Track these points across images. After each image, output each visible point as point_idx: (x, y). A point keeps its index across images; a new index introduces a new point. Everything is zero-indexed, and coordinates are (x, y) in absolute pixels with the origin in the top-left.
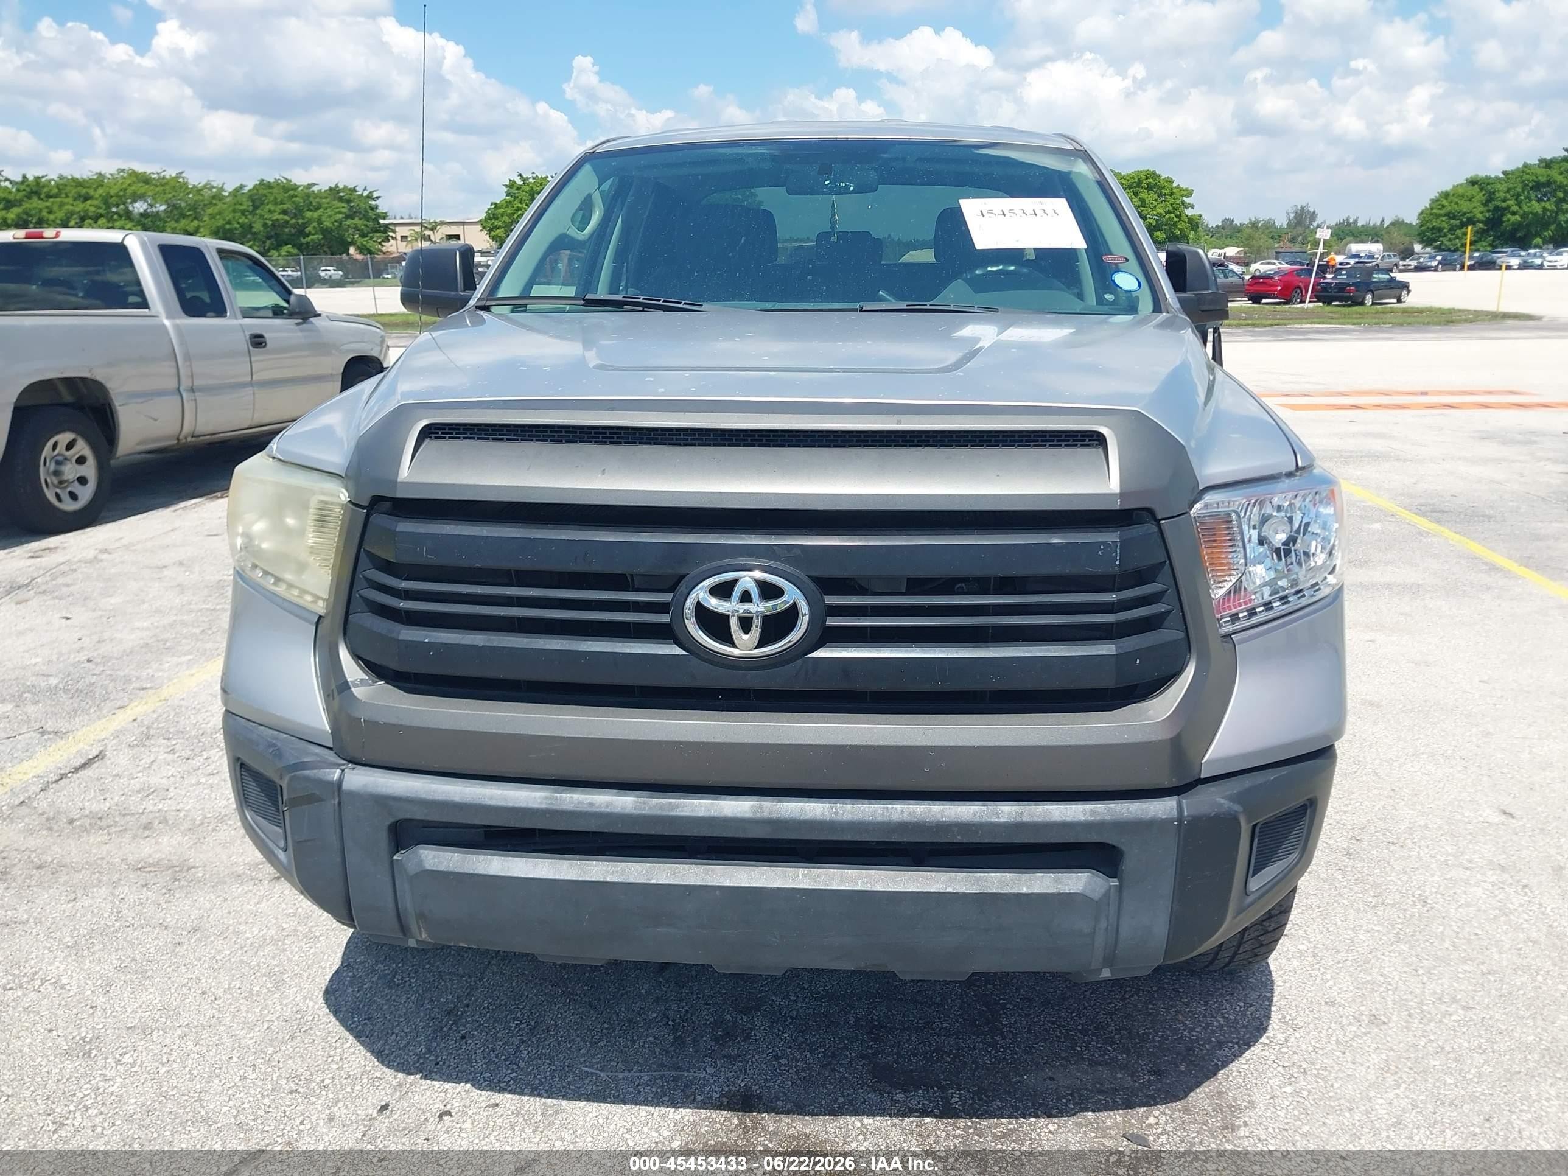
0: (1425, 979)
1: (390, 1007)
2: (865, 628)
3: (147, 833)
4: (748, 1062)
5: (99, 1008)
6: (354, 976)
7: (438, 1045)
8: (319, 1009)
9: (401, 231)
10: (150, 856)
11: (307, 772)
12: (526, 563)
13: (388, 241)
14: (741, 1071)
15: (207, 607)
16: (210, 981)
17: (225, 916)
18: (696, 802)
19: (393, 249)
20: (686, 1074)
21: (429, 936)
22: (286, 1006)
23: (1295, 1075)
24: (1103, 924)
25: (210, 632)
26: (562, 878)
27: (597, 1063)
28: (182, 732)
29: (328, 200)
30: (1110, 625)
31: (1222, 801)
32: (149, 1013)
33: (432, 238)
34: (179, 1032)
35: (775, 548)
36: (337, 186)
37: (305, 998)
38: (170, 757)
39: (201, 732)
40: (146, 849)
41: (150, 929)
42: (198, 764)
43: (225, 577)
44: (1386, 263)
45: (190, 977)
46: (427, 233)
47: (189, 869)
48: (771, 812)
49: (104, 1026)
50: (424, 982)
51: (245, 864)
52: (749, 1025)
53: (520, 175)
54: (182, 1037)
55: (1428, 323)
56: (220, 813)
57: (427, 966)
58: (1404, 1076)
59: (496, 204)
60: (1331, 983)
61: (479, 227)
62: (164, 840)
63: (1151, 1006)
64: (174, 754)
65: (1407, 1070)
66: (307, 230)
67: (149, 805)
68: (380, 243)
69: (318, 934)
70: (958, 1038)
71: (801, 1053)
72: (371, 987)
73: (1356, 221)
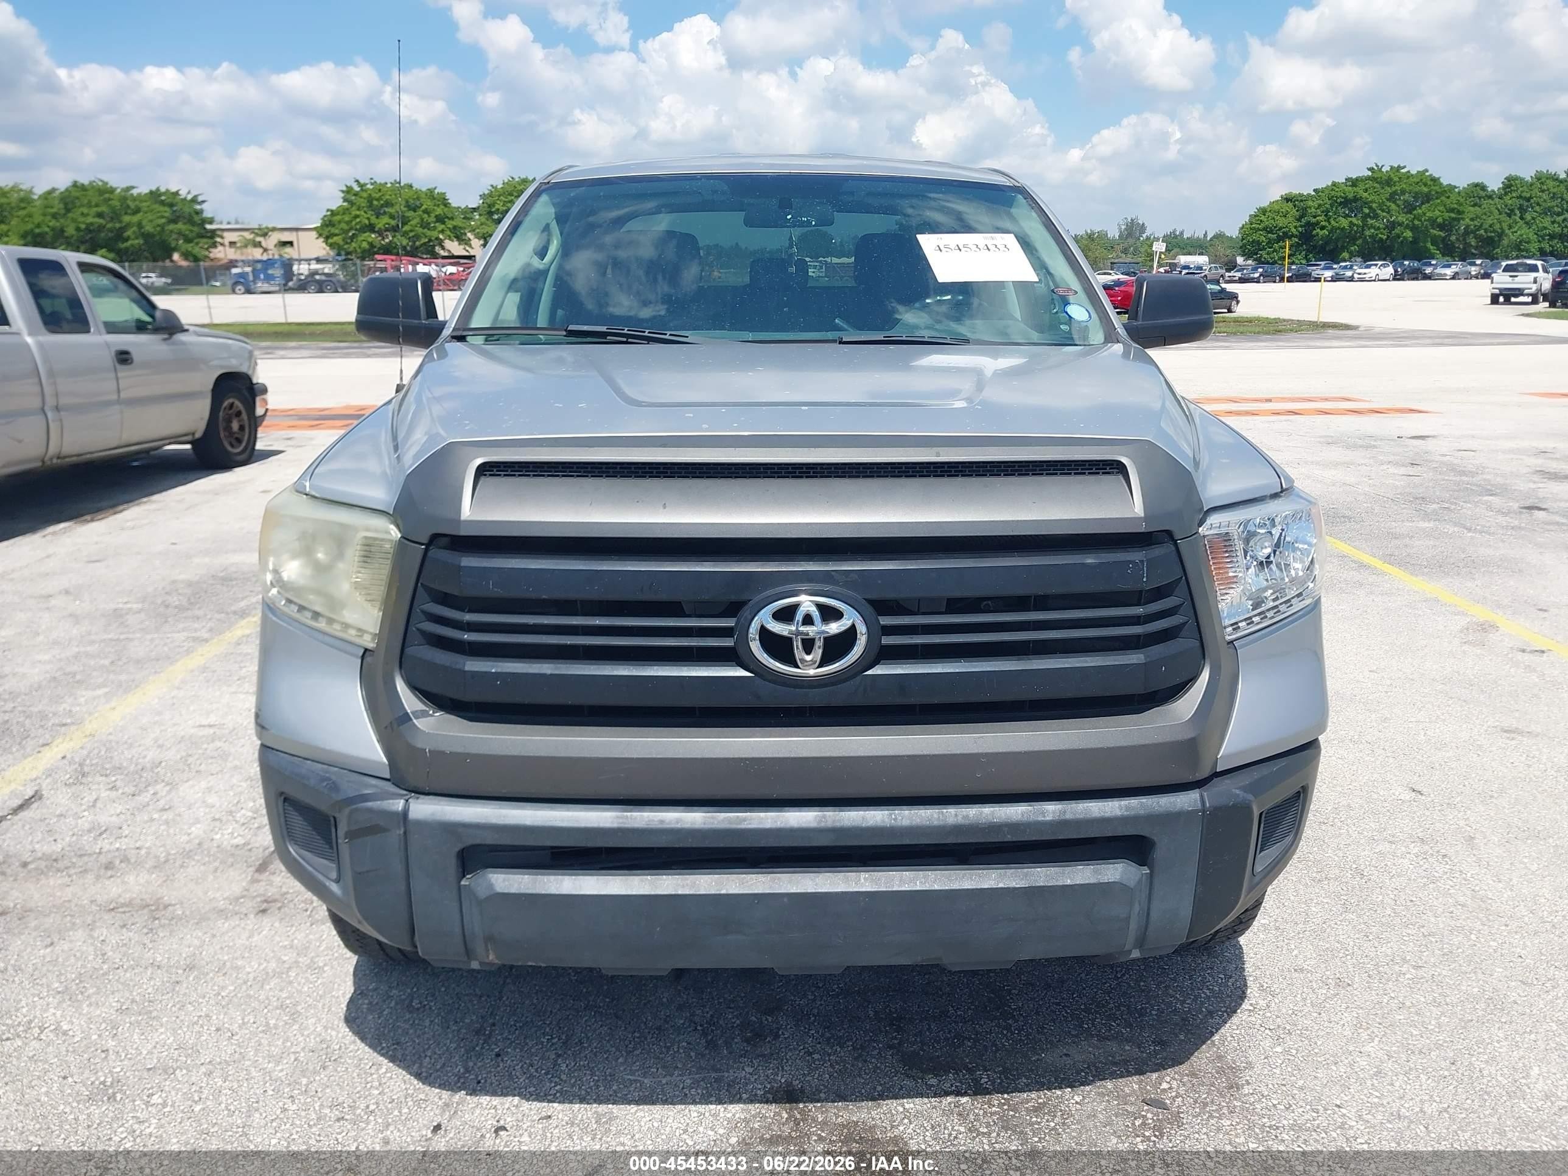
0: (1376, 944)
1: (416, 1032)
2: (916, 646)
3: (110, 873)
4: (782, 1060)
5: (111, 1052)
6: (370, 1003)
7: (475, 1064)
8: (344, 1037)
9: (229, 237)
10: (120, 896)
11: (370, 804)
12: (594, 593)
13: (216, 247)
14: (778, 1068)
15: (110, 636)
16: (221, 1017)
17: (219, 952)
18: (762, 815)
19: (220, 255)
20: (726, 1074)
21: (497, 958)
22: (308, 1036)
23: (1282, 1036)
24: (1136, 908)
25: (120, 663)
26: (634, 893)
27: (638, 1070)
28: (119, 768)
29: (148, 204)
30: (1138, 637)
31: (1238, 792)
32: (166, 1053)
33: (264, 244)
34: (203, 1069)
35: (833, 573)
36: (158, 189)
37: (326, 1028)
38: (114, 794)
39: (140, 767)
40: (113, 889)
41: (141, 969)
42: (147, 800)
43: (121, 606)
44: (1214, 274)
45: (199, 1014)
46: (258, 239)
47: (166, 907)
48: (834, 821)
49: (122, 1069)
50: (444, 1005)
51: (224, 899)
52: (775, 1026)
53: (357, 181)
54: (209, 1074)
55: (1259, 333)
56: (184, 848)
57: (443, 989)
58: (1376, 1030)
59: (332, 211)
60: (1295, 952)
61: (314, 234)
62: (131, 879)
63: (1142, 984)
64: (117, 790)
65: (1377, 1025)
66: (126, 234)
67: (105, 844)
68: (207, 249)
69: (321, 964)
70: (973, 1023)
71: (832, 1048)
72: (391, 1013)
73: (1182, 233)
